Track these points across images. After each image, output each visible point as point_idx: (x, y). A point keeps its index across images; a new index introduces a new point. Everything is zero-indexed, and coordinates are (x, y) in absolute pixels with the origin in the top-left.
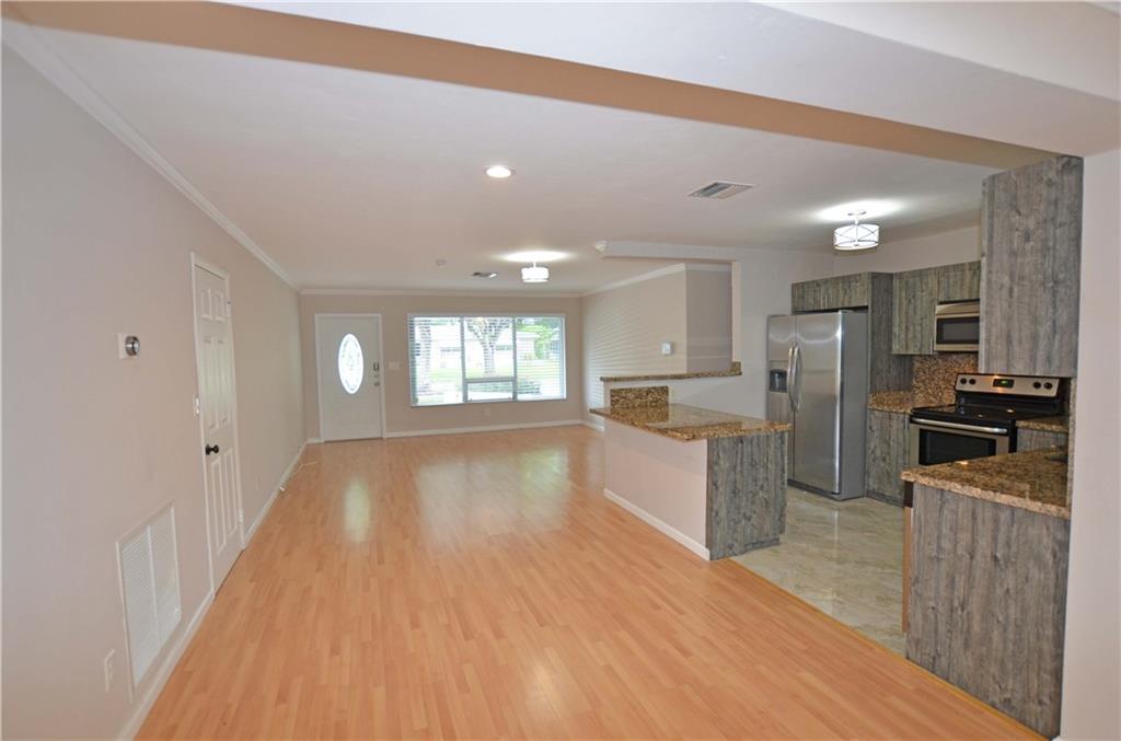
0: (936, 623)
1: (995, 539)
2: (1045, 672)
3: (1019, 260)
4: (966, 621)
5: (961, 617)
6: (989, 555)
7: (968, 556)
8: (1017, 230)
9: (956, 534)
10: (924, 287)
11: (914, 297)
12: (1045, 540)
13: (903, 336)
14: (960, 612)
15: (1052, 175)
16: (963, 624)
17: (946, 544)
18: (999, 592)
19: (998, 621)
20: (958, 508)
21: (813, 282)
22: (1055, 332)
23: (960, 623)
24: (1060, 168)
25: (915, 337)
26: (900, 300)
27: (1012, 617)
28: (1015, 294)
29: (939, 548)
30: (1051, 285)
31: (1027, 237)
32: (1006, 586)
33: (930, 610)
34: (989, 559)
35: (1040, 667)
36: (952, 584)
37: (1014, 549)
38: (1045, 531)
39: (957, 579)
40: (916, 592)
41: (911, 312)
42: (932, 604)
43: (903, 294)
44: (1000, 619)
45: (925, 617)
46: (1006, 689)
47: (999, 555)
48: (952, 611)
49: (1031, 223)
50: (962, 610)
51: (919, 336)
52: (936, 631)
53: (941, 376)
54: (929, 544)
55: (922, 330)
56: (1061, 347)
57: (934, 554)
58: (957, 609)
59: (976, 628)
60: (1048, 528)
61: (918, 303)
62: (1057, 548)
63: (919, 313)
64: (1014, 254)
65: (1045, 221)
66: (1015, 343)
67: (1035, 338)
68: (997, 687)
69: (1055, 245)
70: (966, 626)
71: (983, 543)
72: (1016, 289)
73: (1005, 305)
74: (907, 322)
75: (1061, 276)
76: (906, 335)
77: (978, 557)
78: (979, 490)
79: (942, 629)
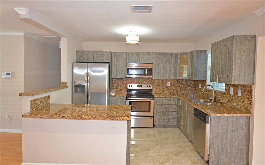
0: (218, 154)
1: (233, 126)
2: (244, 154)
3: (242, 57)
4: (226, 150)
5: (225, 149)
6: (231, 130)
7: (226, 132)
8: (242, 49)
9: (223, 127)
10: (122, 58)
11: (119, 60)
12: (244, 123)
13: (115, 72)
14: (224, 148)
15: (249, 38)
16: (225, 151)
17: (220, 131)
18: (234, 138)
19: (234, 146)
20: (223, 120)
21: (88, 51)
22: (249, 75)
23: (224, 151)
24: (251, 37)
25: (119, 73)
26: (114, 61)
27: (237, 144)
28: (241, 65)
29: (219, 132)
30: (249, 64)
31: (244, 52)
32: (235, 137)
33: (216, 151)
34: (231, 131)
35: (243, 153)
36: (222, 141)
37: (237, 127)
38: (243, 121)
39: (223, 139)
40: (212, 147)
41: (118, 65)
42: (217, 149)
43: (115, 59)
44: (234, 145)
45: (215, 153)
46: (236, 162)
47: (233, 129)
48: (222, 148)
49: (245, 49)
50: (225, 147)
51: (120, 72)
52: (218, 156)
53: (121, 85)
54: (216, 132)
55: (121, 71)
56: (250, 78)
57: (217, 134)
58: (223, 147)
59: (228, 150)
60: (244, 120)
61: (120, 62)
62: (246, 124)
63: (120, 65)
64: (241, 55)
65: (248, 49)
66: (241, 77)
67: (245, 76)
68: (234, 163)
69: (249, 55)
70: (226, 151)
71: (230, 128)
72: (241, 64)
73: (239, 68)
74: (117, 68)
75: (251, 62)
76: (116, 72)
77: (229, 132)
78: (232, 114)
79: (220, 154)
